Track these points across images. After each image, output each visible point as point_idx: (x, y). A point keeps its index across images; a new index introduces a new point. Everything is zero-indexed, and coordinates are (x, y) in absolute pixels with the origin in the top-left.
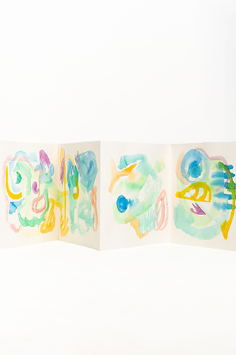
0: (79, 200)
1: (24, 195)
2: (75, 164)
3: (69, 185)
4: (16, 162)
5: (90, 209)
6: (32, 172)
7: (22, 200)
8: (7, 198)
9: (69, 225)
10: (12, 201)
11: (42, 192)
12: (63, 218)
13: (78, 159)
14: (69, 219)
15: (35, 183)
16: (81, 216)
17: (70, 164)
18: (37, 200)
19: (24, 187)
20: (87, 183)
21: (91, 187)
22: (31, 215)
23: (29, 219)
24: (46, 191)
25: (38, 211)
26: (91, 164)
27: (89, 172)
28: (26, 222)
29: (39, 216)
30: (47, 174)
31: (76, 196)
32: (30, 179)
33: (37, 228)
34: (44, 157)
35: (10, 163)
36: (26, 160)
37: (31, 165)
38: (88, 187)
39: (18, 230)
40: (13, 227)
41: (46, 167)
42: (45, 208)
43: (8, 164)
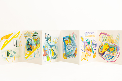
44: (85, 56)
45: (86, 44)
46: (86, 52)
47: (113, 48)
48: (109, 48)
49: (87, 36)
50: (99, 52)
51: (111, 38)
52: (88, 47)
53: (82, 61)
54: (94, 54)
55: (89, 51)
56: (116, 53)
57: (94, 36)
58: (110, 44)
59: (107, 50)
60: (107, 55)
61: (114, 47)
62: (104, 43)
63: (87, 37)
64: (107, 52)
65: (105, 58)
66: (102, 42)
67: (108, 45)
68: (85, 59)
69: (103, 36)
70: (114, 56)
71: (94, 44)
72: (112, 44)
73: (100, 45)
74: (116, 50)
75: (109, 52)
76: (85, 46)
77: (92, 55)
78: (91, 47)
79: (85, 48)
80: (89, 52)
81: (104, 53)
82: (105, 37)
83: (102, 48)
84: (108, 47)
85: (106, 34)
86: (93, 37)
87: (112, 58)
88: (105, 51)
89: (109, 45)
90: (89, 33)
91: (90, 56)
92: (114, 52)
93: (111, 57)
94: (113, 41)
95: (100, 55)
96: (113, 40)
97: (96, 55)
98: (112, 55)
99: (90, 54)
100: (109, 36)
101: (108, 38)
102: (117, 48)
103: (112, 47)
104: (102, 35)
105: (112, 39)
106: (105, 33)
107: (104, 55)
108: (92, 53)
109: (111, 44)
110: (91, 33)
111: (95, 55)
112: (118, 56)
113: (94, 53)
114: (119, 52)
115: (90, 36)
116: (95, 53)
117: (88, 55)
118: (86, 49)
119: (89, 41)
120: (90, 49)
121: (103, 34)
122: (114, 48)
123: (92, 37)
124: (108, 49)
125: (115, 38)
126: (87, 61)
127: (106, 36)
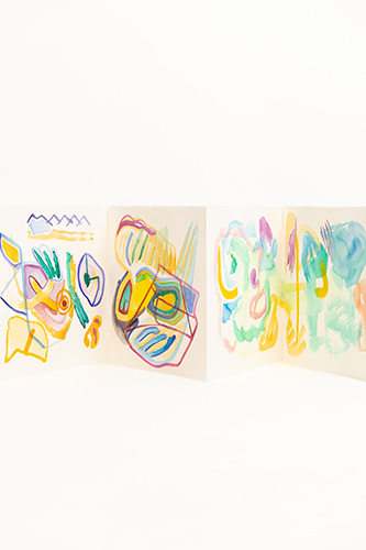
0: (327, 300)
1: (240, 293)
2: (319, 240)
3: (307, 274)
4: (230, 238)
5: (353, 315)
6: (250, 253)
7: (237, 300)
8: (220, 299)
9: (306, 337)
10: (226, 301)
11: (262, 285)
12: (294, 326)
13: (327, 232)
14: (307, 327)
15: (254, 270)
16: (332, 325)
17: (310, 241)
18: (256, 299)
19: (240, 279)
20: (346, 274)
21: (354, 280)
22: (249, 323)
23: (246, 329)
24: (267, 282)
25: (257, 316)
26: (356, 244)
27: (350, 255)
28: (243, 335)
29: (257, 323)
30: (268, 256)
31: (321, 292)
32: (247, 265)
33: (255, 342)
34: (265, 229)
35: (223, 242)
36: (243, 236)
37: (248, 243)
38: (348, 279)
39: (233, 348)
40: (226, 342)
41: (267, 244)
42: (266, 311)
43: (220, 243)
44: (31, 336)
45: (38, 275)
46: (31, 317)
47: (170, 298)
48: (156, 295)
49: (45, 238)
50: (115, 316)
51: (161, 246)
52: (49, 290)
53: (7, 360)
54: (88, 325)
55: (55, 312)
56: (182, 323)
57: (87, 236)
58: (159, 275)
59: (145, 304)
60: (150, 329)
61: (174, 291)
62: (134, 269)
63: (43, 242)
64: (146, 318)
65: (141, 348)
66: (129, 268)
67: (151, 281)
68: (26, 352)
69: (132, 234)
70: (174, 337)
71: (86, 276)
72: (166, 276)
73: (120, 282)
74: (182, 307)
75: (155, 314)
76: (30, 288)
77: (77, 331)
78: (65, 294)
79: (26, 297)
80: (58, 317)
81: (134, 322)
82: (138, 241)
83: (126, 297)
84: (152, 293)
85: (143, 227)
86: (83, 239)
87: (166, 347)
88: (138, 313)
89: (157, 282)
90: (54, 221)
91: (62, 335)
92: (174, 316)
93: (165, 342)
94: (172, 259)
95: (121, 333)
96: (171, 256)
97: (100, 330)
98: (170, 333)
99: (62, 327)
100: (154, 234)
101: (149, 245)
102: (188, 297)
103: (168, 292)
104: (127, 229)
105: (166, 251)
106: (138, 222)
107: (136, 332)
108: (76, 320)
109: (163, 276)
110: (65, 221)
111: (95, 332)
112: (193, 335)
113: (91, 320)
114: (194, 317)
115: (60, 235)
116: (97, 321)
117: (51, 330)
118: (33, 301)
119: (56, 259)
120: (65, 304)
121: (132, 224)
122: (177, 298)
123: (73, 239)
124: (153, 299)
125: (176, 244)
126: (44, 360)
127: (141, 233)
